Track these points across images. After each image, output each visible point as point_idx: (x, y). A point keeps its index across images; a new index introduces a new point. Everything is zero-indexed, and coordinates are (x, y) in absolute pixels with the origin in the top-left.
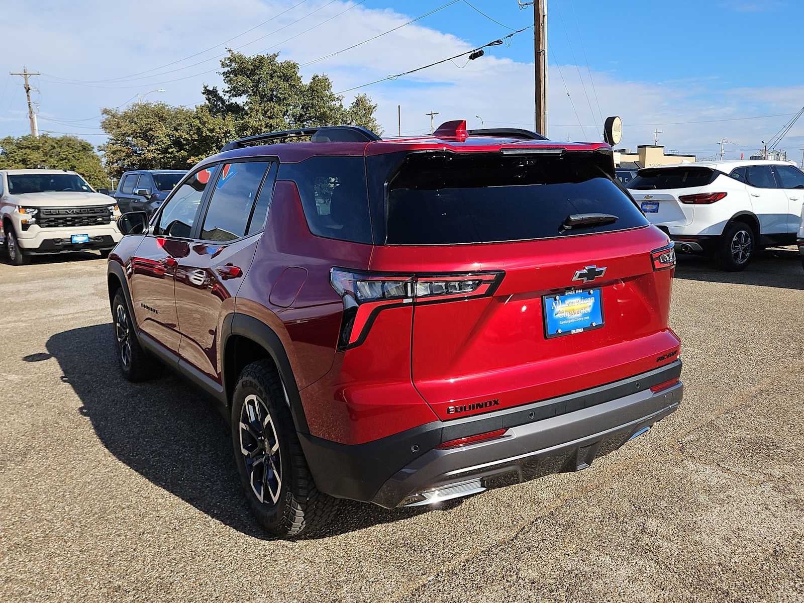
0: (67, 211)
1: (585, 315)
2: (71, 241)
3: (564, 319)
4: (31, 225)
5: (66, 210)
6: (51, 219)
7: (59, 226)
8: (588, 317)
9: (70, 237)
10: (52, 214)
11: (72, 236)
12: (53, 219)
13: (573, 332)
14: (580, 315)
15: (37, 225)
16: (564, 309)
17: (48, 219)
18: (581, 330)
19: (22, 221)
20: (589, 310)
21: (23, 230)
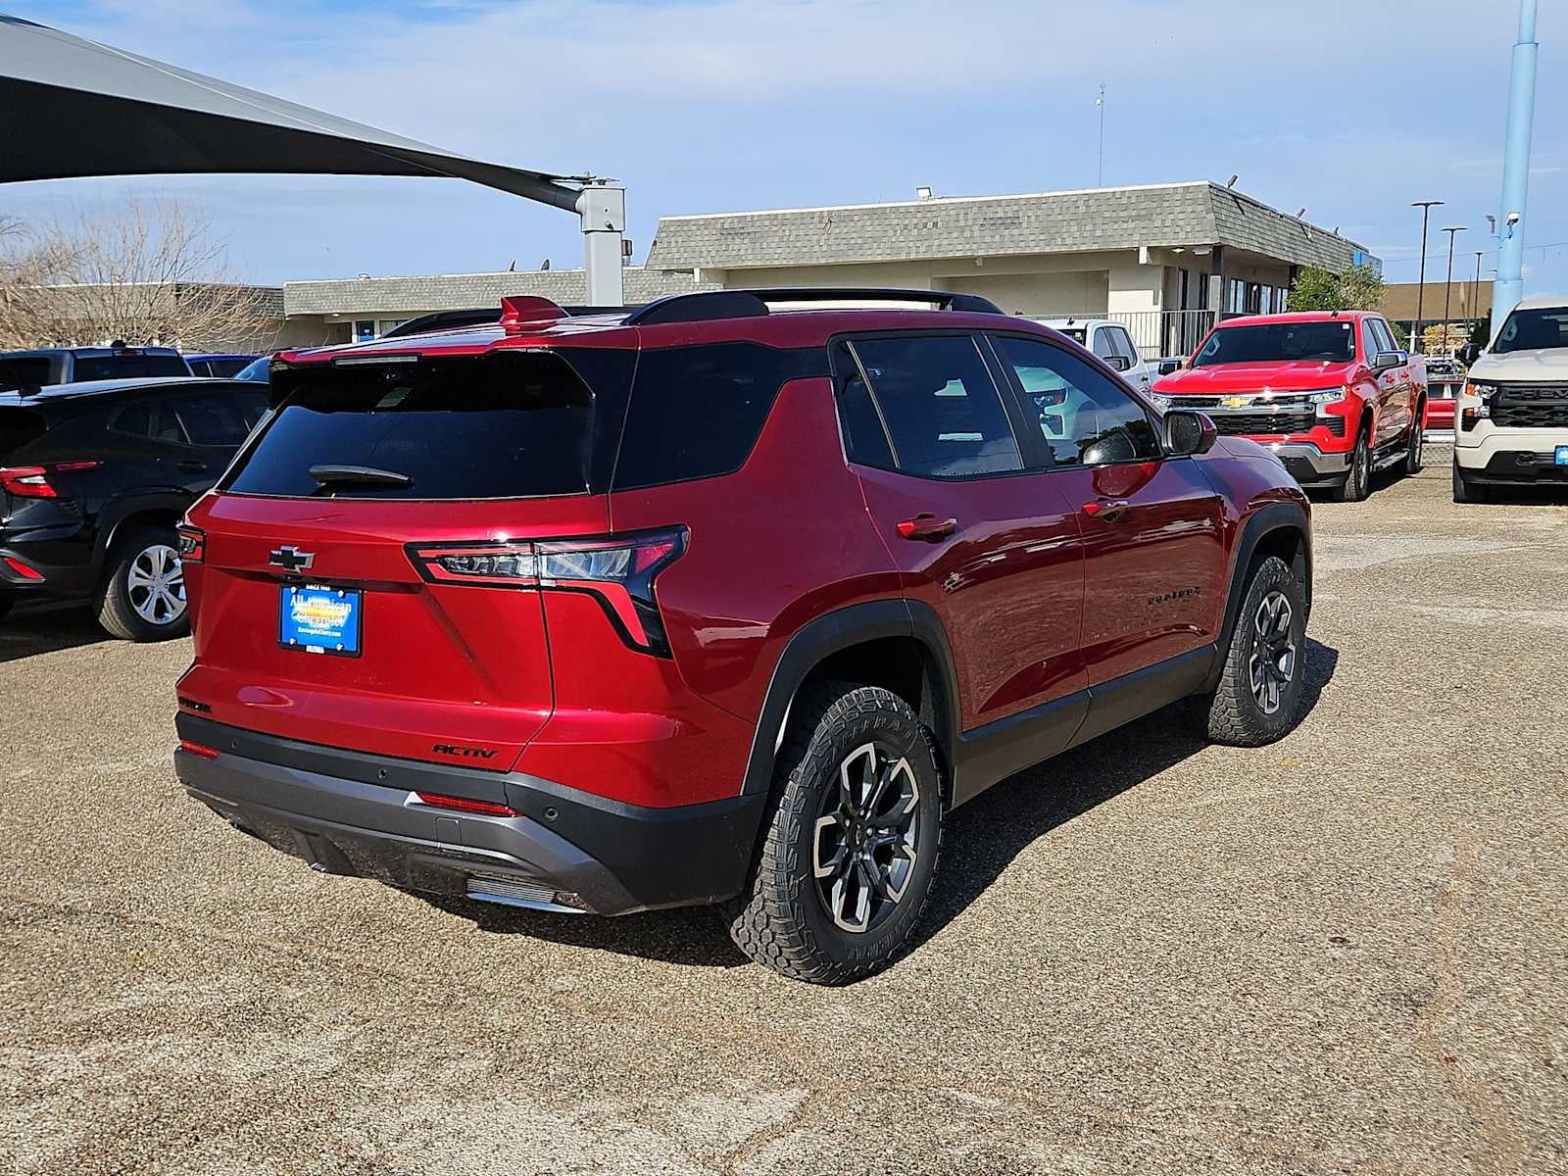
0: (1558, 391)
1: (334, 629)
2: (1555, 460)
3: (305, 625)
4: (1481, 420)
5: (1553, 390)
6: (1518, 409)
7: (1536, 423)
8: (338, 634)
9: (1553, 450)
10: (1523, 399)
11: (1557, 447)
12: (1525, 408)
13: (309, 649)
14: (327, 626)
15: (1490, 421)
16: (306, 611)
17: (1514, 407)
18: (320, 650)
19: (1465, 411)
20: (342, 622)
21: (1463, 430)
